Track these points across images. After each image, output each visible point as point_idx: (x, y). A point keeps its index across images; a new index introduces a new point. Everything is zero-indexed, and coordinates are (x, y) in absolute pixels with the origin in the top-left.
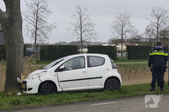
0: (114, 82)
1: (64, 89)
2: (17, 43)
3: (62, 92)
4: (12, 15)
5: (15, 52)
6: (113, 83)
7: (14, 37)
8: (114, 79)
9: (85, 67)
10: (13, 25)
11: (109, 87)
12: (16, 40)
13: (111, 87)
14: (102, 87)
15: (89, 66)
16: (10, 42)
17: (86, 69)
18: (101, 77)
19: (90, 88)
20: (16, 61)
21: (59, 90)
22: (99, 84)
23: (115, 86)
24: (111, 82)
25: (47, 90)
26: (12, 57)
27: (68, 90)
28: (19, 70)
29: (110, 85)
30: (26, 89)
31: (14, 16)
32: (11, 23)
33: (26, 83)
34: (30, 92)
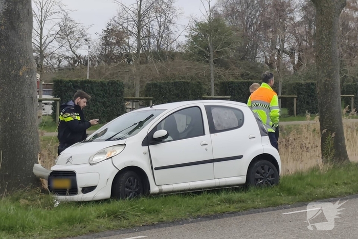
0: (266, 167)
1: (165, 188)
2: (27, 77)
3: (160, 194)
4: (15, 3)
5: (23, 98)
6: (263, 171)
7: (19, 61)
8: (266, 162)
9: (204, 134)
10: (15, 30)
11: (257, 180)
12: (24, 68)
13: (261, 179)
14: (242, 179)
15: (213, 130)
16: (10, 72)
17: (208, 137)
18: (240, 157)
19: (218, 184)
20: (24, 121)
21: (154, 189)
22: (236, 174)
23: (269, 177)
24: (259, 169)
25: (130, 190)
26: (16, 113)
27: (171, 190)
28: (33, 144)
29: (259, 175)
30: (74, 190)
31: (20, 6)
32: (11, 23)
33: (71, 175)
34: (89, 196)
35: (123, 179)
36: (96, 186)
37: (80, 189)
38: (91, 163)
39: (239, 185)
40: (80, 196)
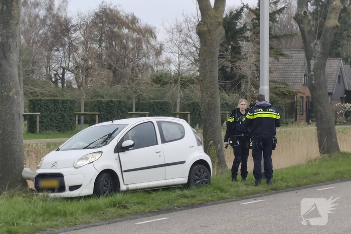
0: (202, 170)
1: (131, 187)
2: (16, 97)
3: (127, 191)
4: (8, 37)
5: (13, 115)
6: (200, 174)
7: (9, 84)
8: (202, 166)
9: (157, 144)
10: (6, 59)
11: (195, 180)
12: (14, 90)
13: (198, 180)
14: (185, 180)
15: (164, 141)
16: (3, 93)
17: (160, 146)
18: (183, 162)
19: (168, 184)
20: (14, 133)
21: (123, 187)
22: (180, 176)
23: (204, 178)
24: (197, 172)
25: (106, 188)
26: (8, 126)
27: (135, 188)
29: (197, 177)
30: (62, 188)
31: (11, 40)
32: (4, 54)
33: (60, 176)
34: (75, 193)
35: (102, 179)
36: (81, 185)
37: (67, 188)
38: (75, 166)
39: (182, 185)
40: (67, 193)
